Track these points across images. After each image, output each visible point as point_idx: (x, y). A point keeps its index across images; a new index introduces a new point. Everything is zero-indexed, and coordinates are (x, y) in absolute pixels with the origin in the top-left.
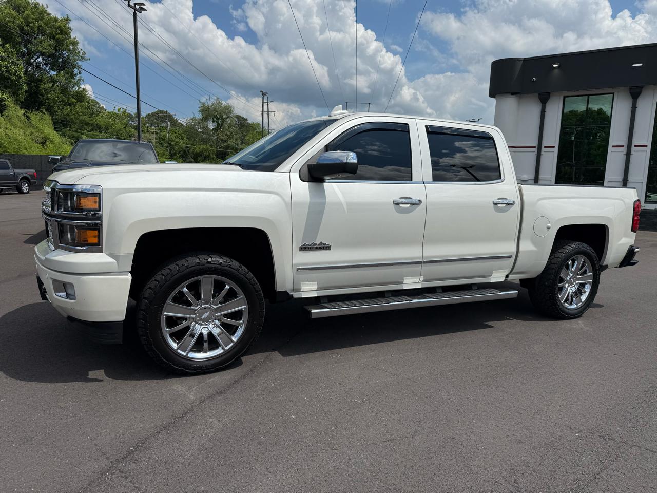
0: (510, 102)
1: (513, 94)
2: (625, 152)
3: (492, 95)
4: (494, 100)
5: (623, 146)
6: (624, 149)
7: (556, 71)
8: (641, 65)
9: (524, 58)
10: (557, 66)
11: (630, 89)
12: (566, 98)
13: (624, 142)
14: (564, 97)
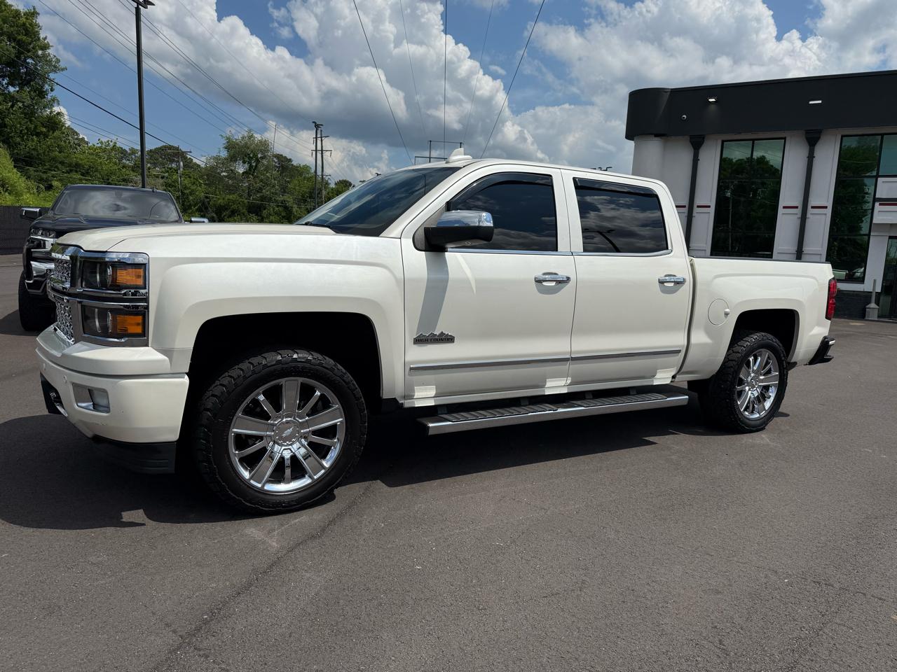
0: (653, 147)
1: (656, 135)
2: (799, 216)
3: (629, 136)
4: (632, 144)
5: (797, 207)
6: (799, 211)
7: (713, 107)
8: (820, 102)
9: (672, 89)
10: (714, 100)
11: (806, 133)
12: (725, 143)
13: (798, 202)
14: (723, 142)
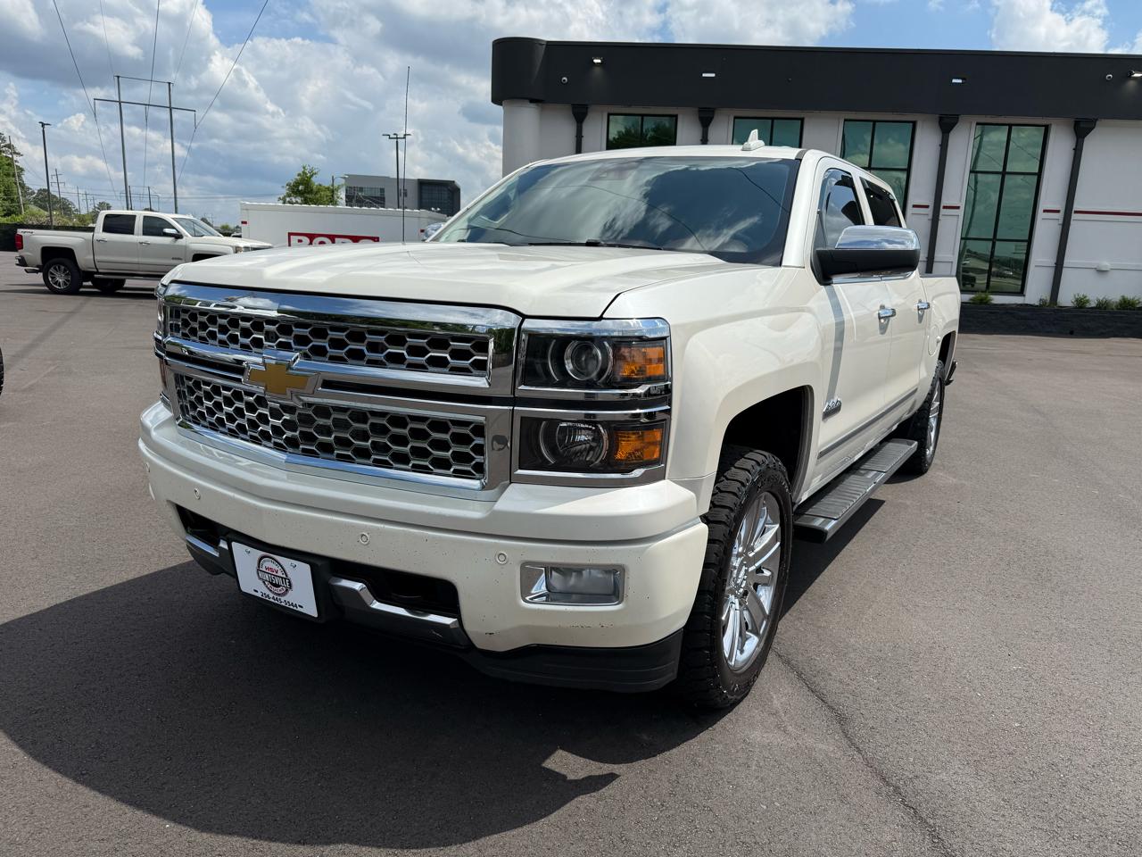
0: (528, 115)
1: (532, 101)
3: (497, 98)
7: (597, 71)
8: (713, 75)
9: (548, 42)
10: (599, 61)
11: (700, 111)
12: (611, 117)
14: (609, 115)
